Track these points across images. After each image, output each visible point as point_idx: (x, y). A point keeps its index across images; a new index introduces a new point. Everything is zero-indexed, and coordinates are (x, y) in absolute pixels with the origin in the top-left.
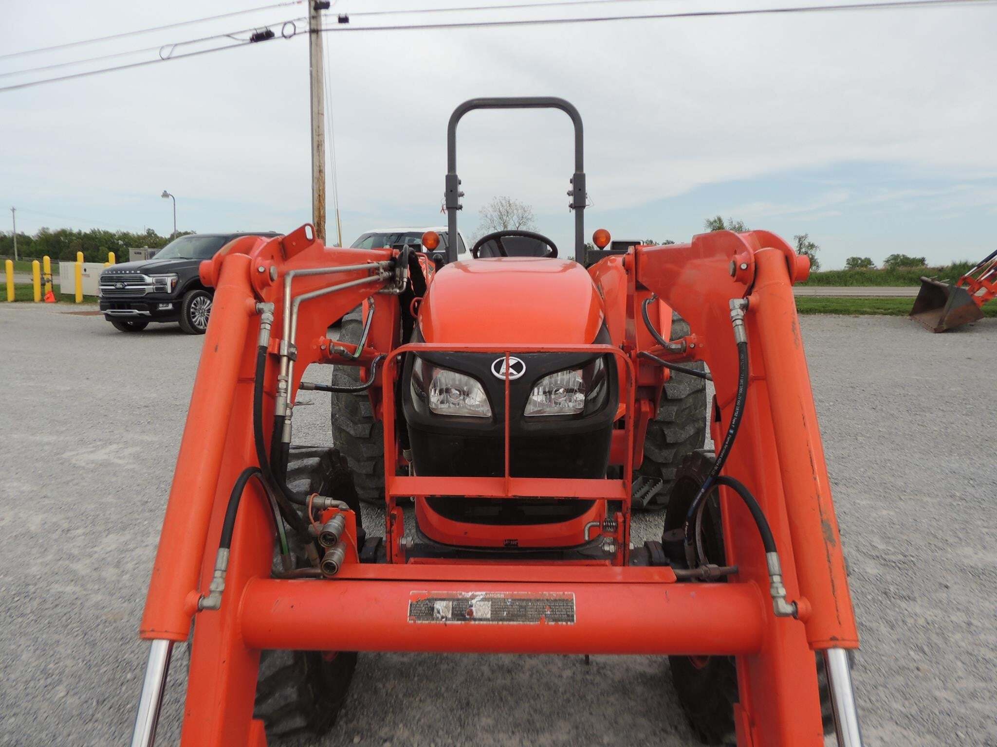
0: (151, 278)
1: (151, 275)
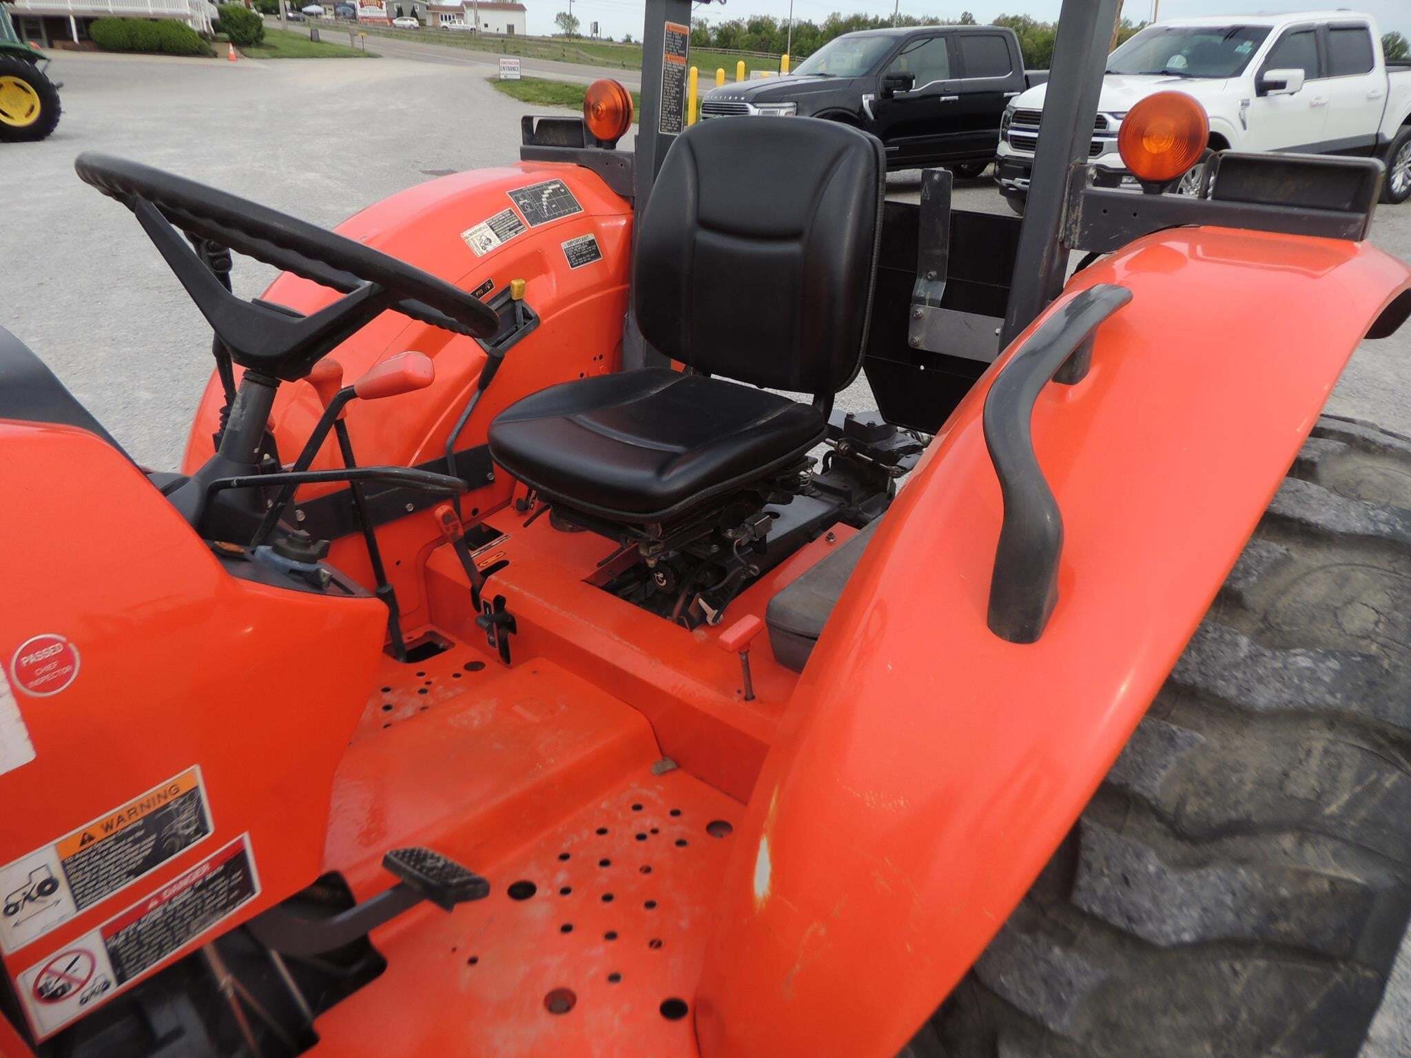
0: (758, 110)
1: (758, 105)
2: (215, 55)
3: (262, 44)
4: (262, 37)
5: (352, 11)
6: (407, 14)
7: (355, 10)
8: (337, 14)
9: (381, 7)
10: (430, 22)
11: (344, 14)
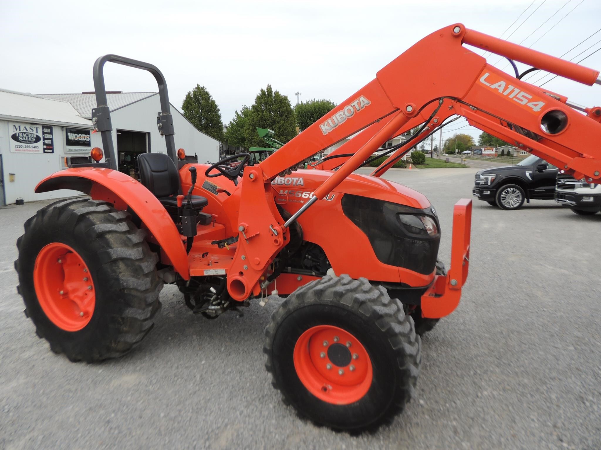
2: (406, 168)
3: (424, 164)
4: (424, 161)
5: (481, 152)
6: (506, 152)
7: (482, 152)
8: (474, 153)
9: (492, 150)
10: (515, 155)
11: (477, 153)
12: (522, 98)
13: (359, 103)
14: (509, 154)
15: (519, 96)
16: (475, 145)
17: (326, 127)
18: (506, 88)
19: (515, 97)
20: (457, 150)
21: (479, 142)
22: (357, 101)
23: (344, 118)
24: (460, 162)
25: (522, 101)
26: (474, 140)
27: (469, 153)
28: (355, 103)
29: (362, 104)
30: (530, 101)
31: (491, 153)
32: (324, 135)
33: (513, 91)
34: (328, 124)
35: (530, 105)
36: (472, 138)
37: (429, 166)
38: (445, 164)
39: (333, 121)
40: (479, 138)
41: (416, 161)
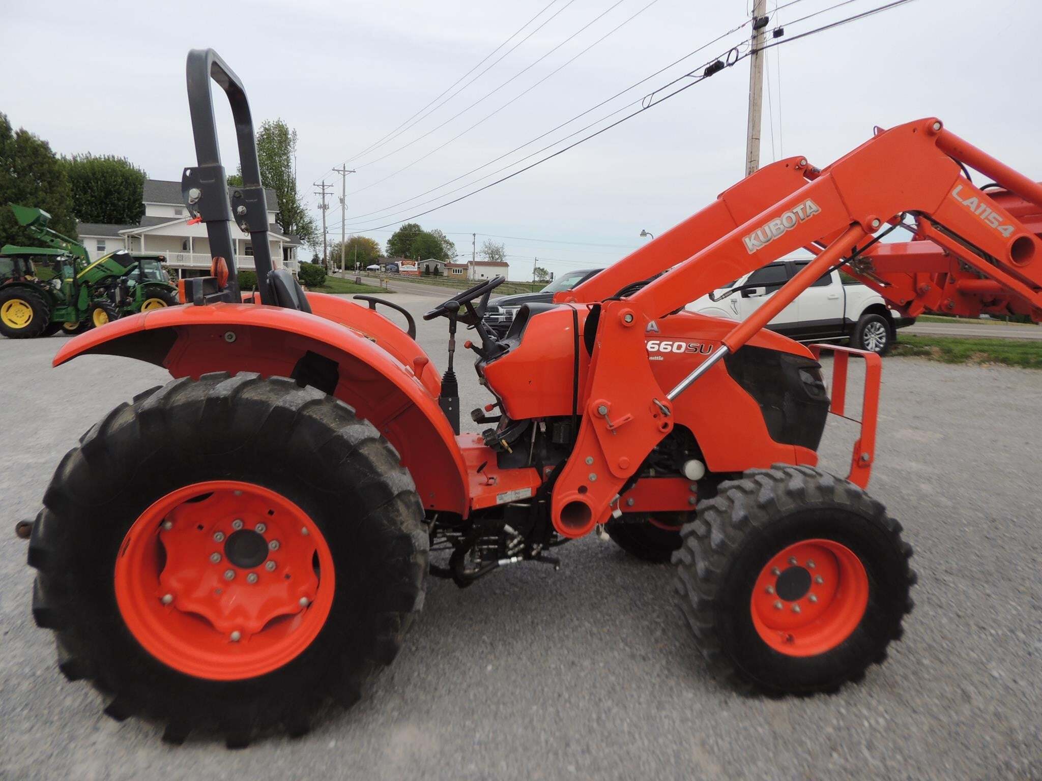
3: (324, 286)
5: (396, 268)
6: (432, 269)
7: (398, 267)
8: (387, 270)
9: (414, 265)
10: (445, 274)
11: (391, 269)
12: (993, 220)
13: (804, 210)
14: (437, 272)
15: (991, 218)
16: (383, 257)
17: (753, 241)
18: (978, 206)
19: (987, 218)
20: (358, 264)
21: (387, 251)
22: (802, 206)
23: (782, 229)
24: (379, 284)
25: (992, 223)
26: (379, 247)
27: (378, 269)
28: (798, 209)
29: (809, 211)
30: (1001, 224)
31: (412, 270)
32: (750, 253)
33: (984, 211)
34: (757, 238)
35: (1000, 228)
36: (377, 244)
37: (332, 291)
38: (356, 286)
39: (764, 233)
40: (387, 245)
41: (310, 280)
